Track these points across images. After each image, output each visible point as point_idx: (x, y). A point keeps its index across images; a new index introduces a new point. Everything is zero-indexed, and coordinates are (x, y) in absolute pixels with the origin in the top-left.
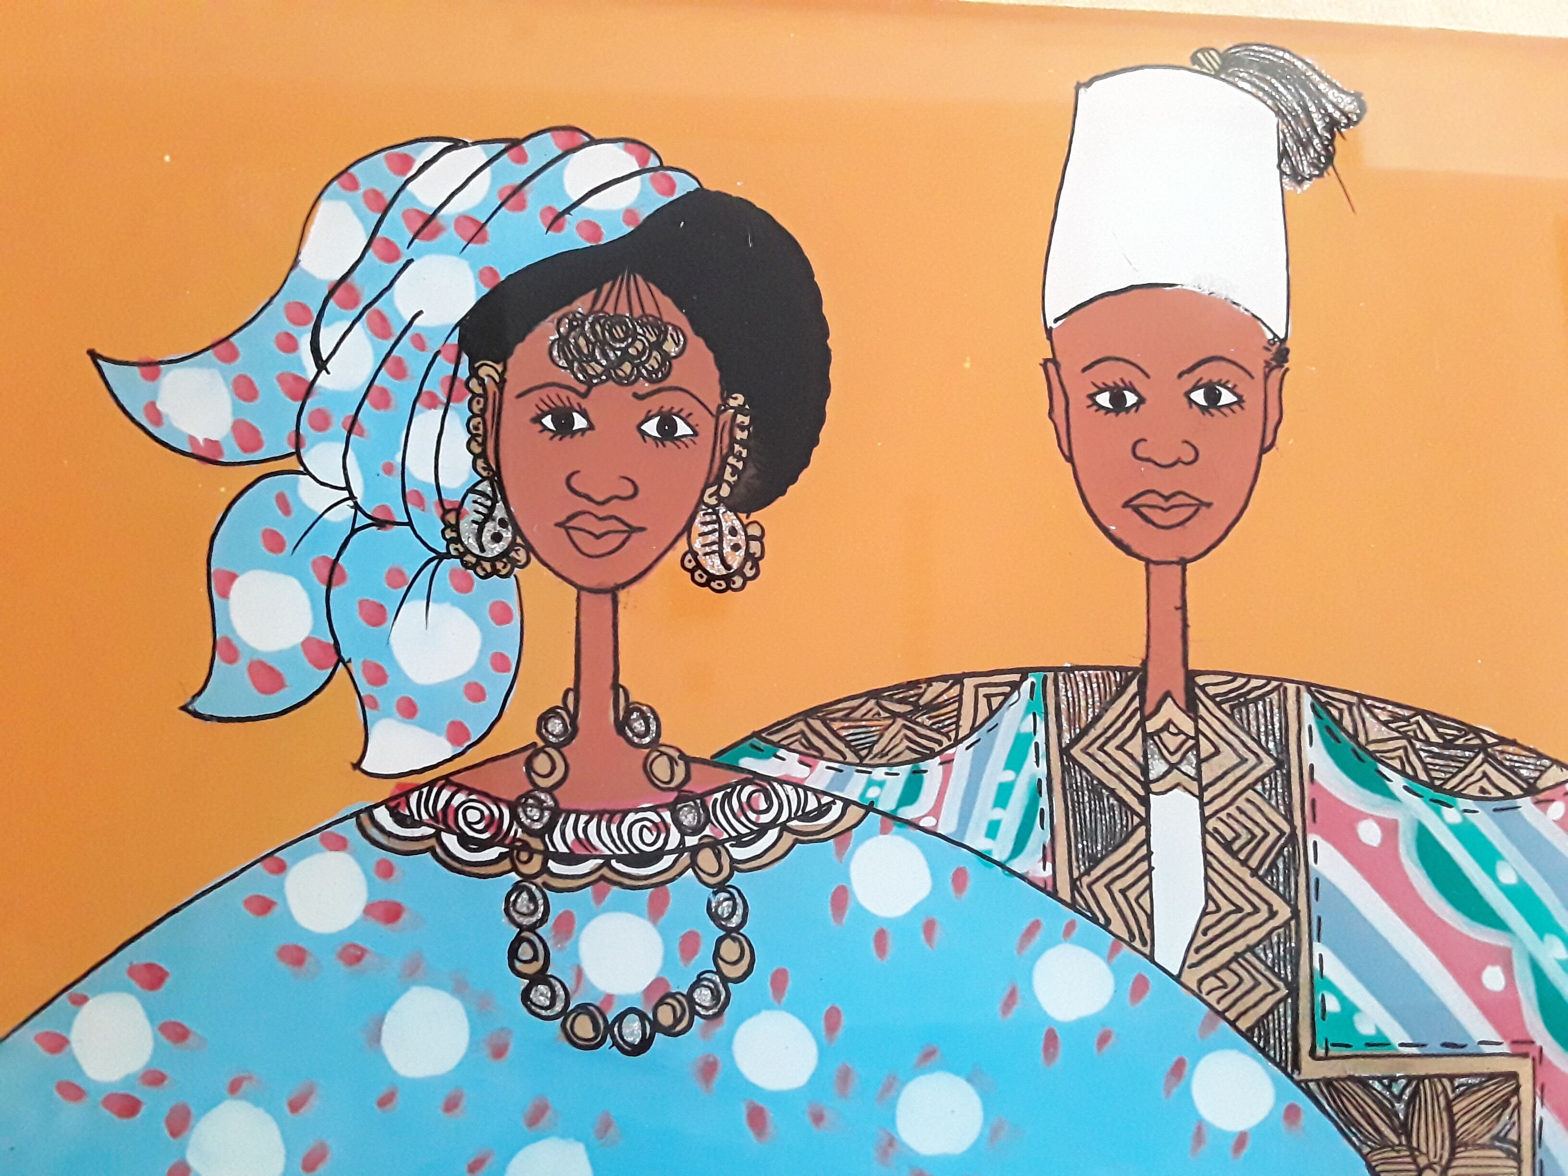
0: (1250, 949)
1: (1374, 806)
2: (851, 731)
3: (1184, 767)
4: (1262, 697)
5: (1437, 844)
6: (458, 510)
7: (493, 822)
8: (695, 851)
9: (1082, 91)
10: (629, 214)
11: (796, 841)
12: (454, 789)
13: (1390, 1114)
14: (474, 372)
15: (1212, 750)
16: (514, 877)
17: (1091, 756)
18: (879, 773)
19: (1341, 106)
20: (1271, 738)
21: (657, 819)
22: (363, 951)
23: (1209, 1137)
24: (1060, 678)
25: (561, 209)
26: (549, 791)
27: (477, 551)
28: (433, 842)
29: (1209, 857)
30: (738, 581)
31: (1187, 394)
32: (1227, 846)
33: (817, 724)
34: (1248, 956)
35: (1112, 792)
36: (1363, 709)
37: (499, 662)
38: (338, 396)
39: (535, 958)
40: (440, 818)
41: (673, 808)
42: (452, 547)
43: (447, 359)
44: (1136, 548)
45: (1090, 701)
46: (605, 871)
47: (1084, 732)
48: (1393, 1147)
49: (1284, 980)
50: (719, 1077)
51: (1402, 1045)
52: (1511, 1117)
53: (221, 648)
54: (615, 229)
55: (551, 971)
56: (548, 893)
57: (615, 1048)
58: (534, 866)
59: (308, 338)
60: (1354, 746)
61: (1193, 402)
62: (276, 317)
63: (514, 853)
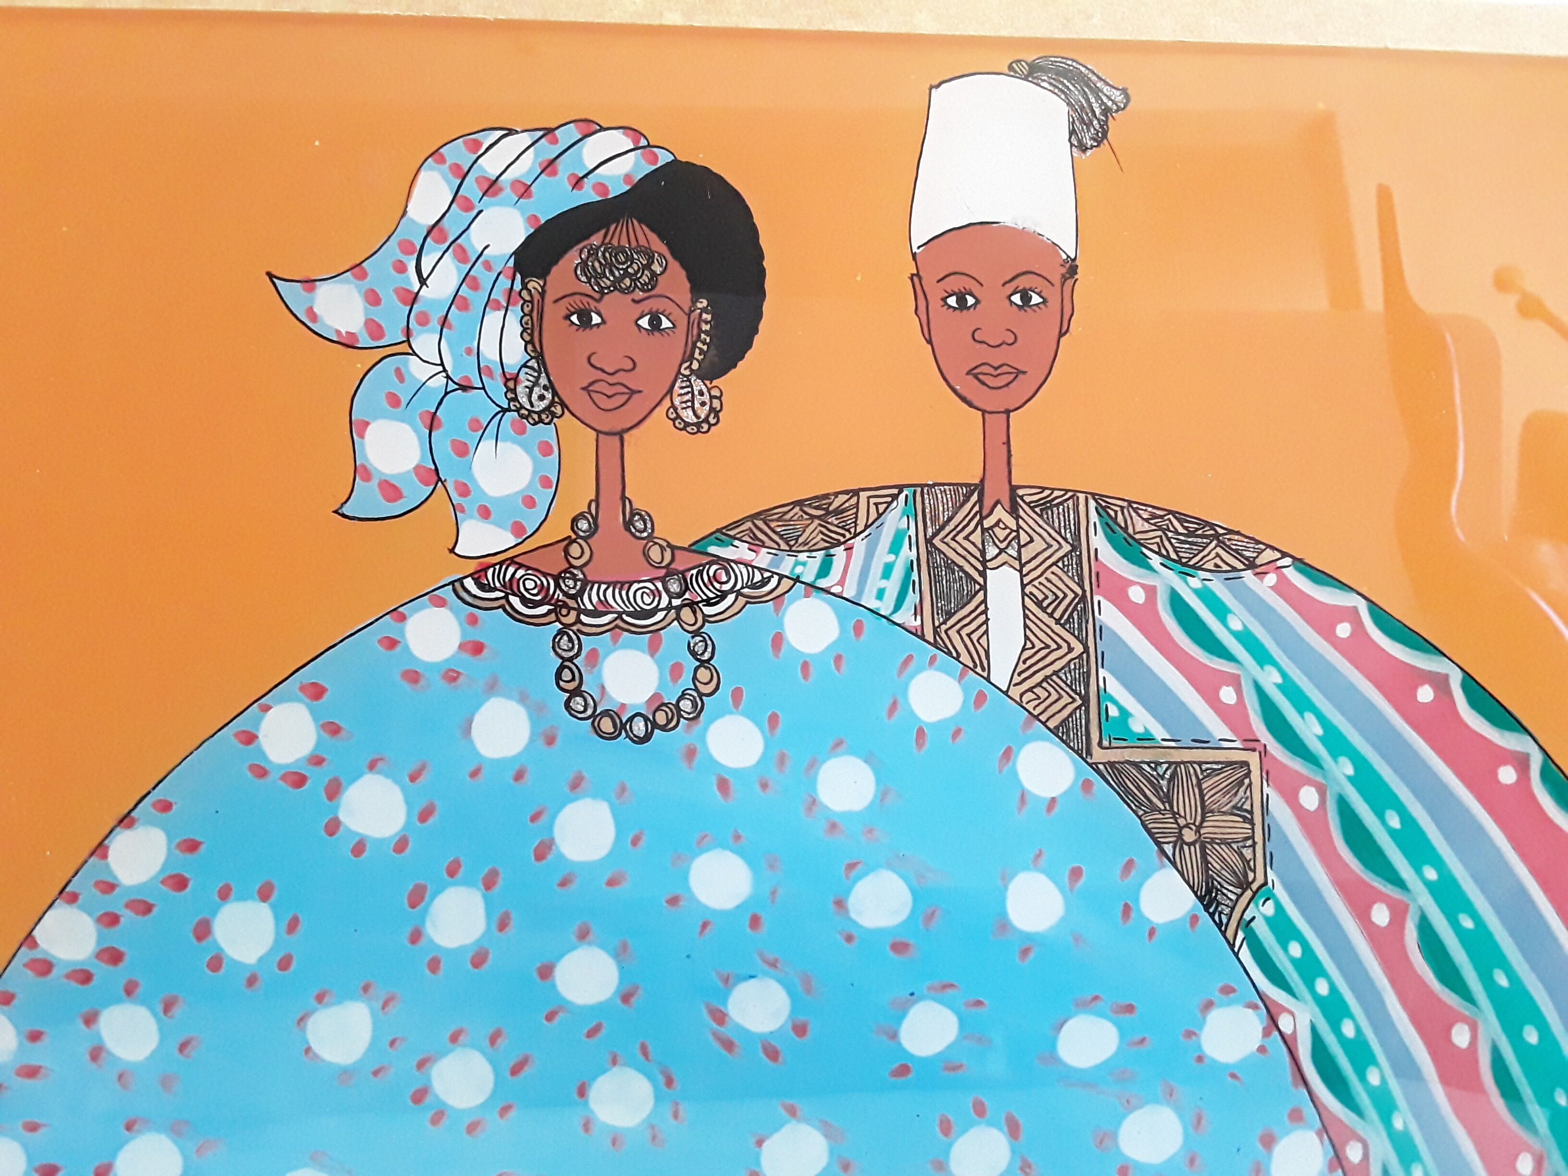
0: (1056, 673)
1: (1139, 576)
2: (784, 528)
4: (1061, 503)
5: (1184, 601)
6: (516, 379)
7: (543, 589)
8: (679, 609)
9: (933, 90)
10: (627, 178)
11: (747, 603)
12: (517, 566)
13: (1157, 788)
14: (524, 286)
15: (1029, 539)
16: (558, 626)
17: (947, 544)
18: (803, 557)
19: (1113, 98)
20: (1068, 531)
21: (653, 588)
22: (458, 673)
23: (1028, 798)
24: (925, 491)
25: (581, 175)
26: (580, 568)
27: (529, 407)
28: (503, 602)
29: (1027, 612)
30: (705, 427)
31: (1009, 297)
32: (1039, 604)
33: (760, 523)
34: (1054, 678)
35: (961, 568)
36: (1131, 510)
37: (545, 482)
38: (435, 302)
39: (573, 679)
40: (508, 585)
41: (663, 580)
42: (512, 404)
43: (507, 277)
44: (976, 403)
45: (946, 506)
46: (618, 622)
47: (942, 528)
48: (1160, 811)
49: (1079, 694)
50: (698, 758)
51: (1163, 740)
52: (1245, 793)
53: (360, 471)
54: (617, 189)
55: (583, 688)
56: (581, 636)
57: (627, 739)
58: (571, 618)
59: (414, 263)
60: (1126, 535)
61: (1012, 302)
62: (392, 249)
63: (558, 610)
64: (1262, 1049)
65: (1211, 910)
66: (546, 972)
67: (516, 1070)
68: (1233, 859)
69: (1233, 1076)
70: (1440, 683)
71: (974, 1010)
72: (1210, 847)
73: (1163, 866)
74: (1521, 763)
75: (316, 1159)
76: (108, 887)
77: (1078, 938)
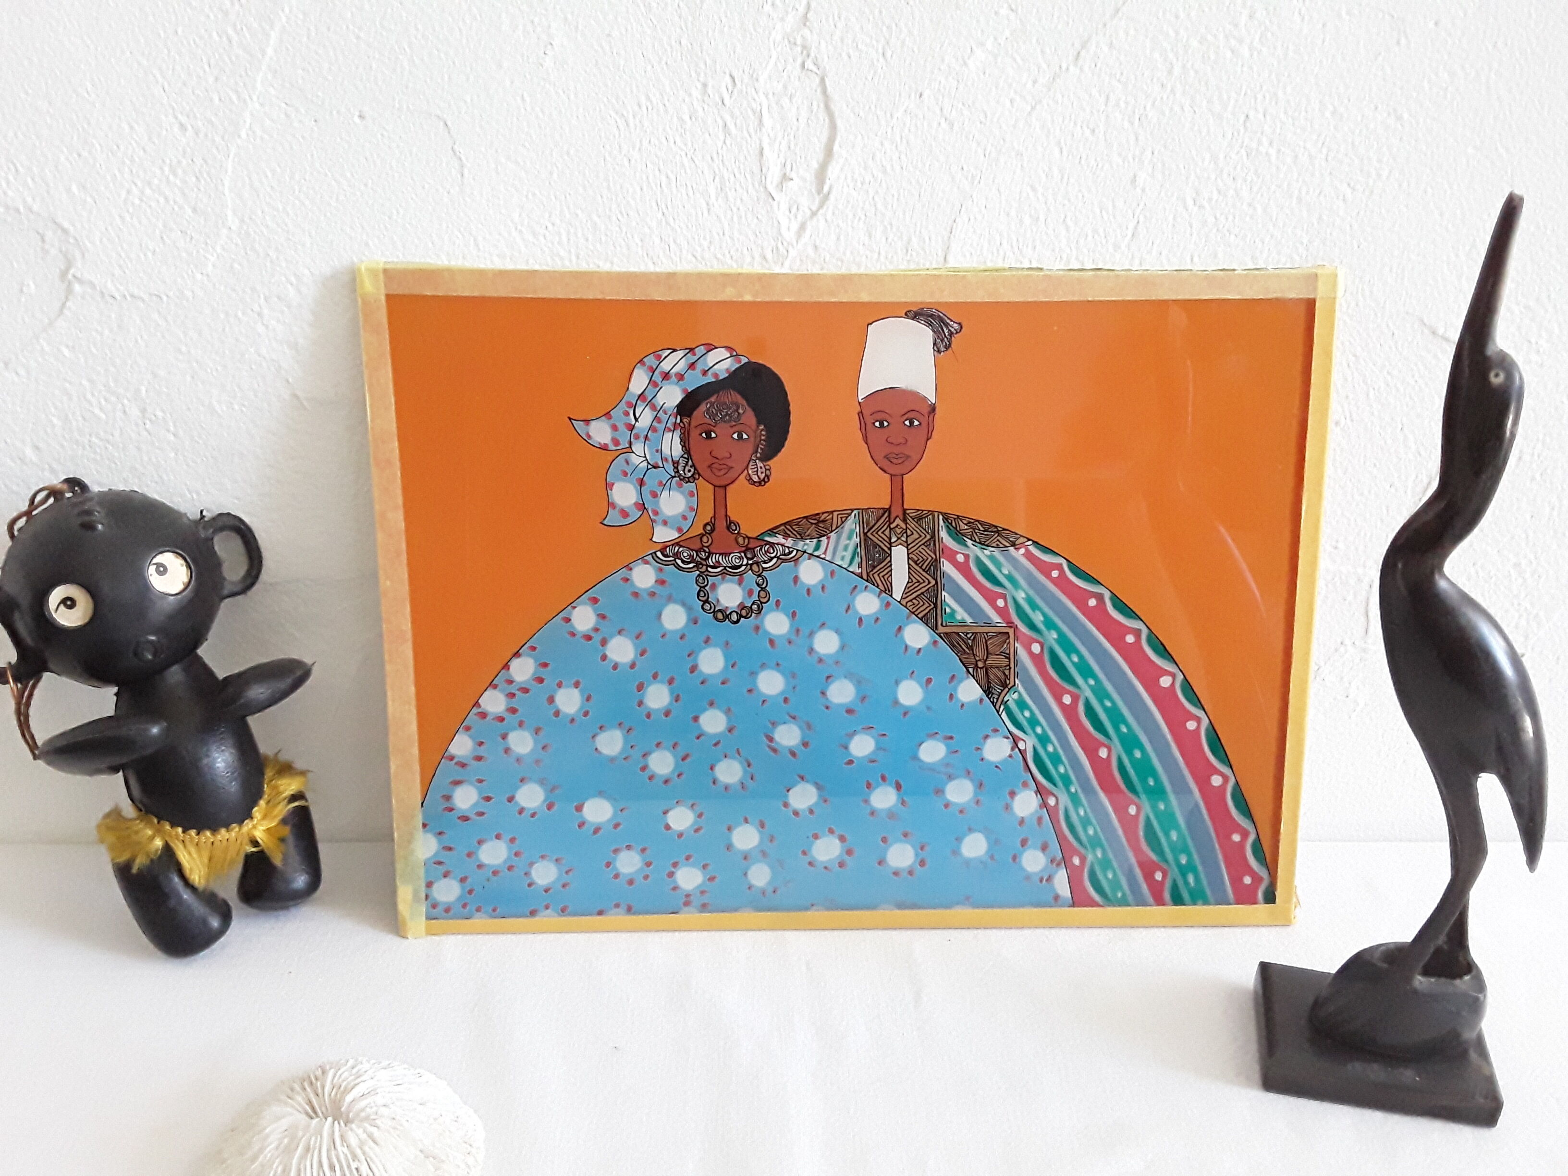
0: (922, 593)
1: (962, 550)
2: (799, 529)
3: (902, 538)
4: (927, 517)
5: (982, 561)
6: (678, 462)
7: (691, 556)
8: (751, 565)
9: (870, 325)
10: (727, 370)
11: (782, 562)
12: (680, 546)
13: (966, 644)
14: (681, 421)
15: (911, 533)
16: (698, 572)
17: (873, 535)
18: (808, 541)
19: (955, 327)
20: (929, 529)
21: (740, 555)
22: (655, 593)
23: (909, 649)
24: (864, 511)
25: (707, 369)
26: (707, 547)
27: (683, 475)
28: (674, 562)
29: (910, 566)
30: (763, 483)
31: (904, 422)
32: (915, 562)
33: (788, 527)
34: (922, 595)
35: (880, 547)
36: (959, 520)
37: (692, 509)
38: (642, 429)
39: (705, 596)
40: (676, 555)
41: (745, 552)
42: (676, 474)
43: (674, 417)
44: (888, 471)
45: (873, 518)
46: (725, 571)
47: (871, 528)
48: (967, 653)
49: (933, 603)
50: (761, 631)
51: (970, 623)
52: (1007, 646)
53: (611, 505)
54: (723, 375)
55: (710, 600)
56: (709, 578)
57: (729, 622)
58: (704, 569)
59: (633, 411)
60: (956, 531)
61: (905, 425)
62: (623, 406)
63: (698, 565)
64: (1010, 756)
65: (989, 696)
66: (696, 719)
67: (684, 759)
68: (999, 674)
69: (997, 767)
70: (1100, 597)
71: (882, 738)
72: (989, 669)
73: (968, 677)
74: (1137, 633)
75: (601, 794)
76: (510, 682)
77: (929, 708)
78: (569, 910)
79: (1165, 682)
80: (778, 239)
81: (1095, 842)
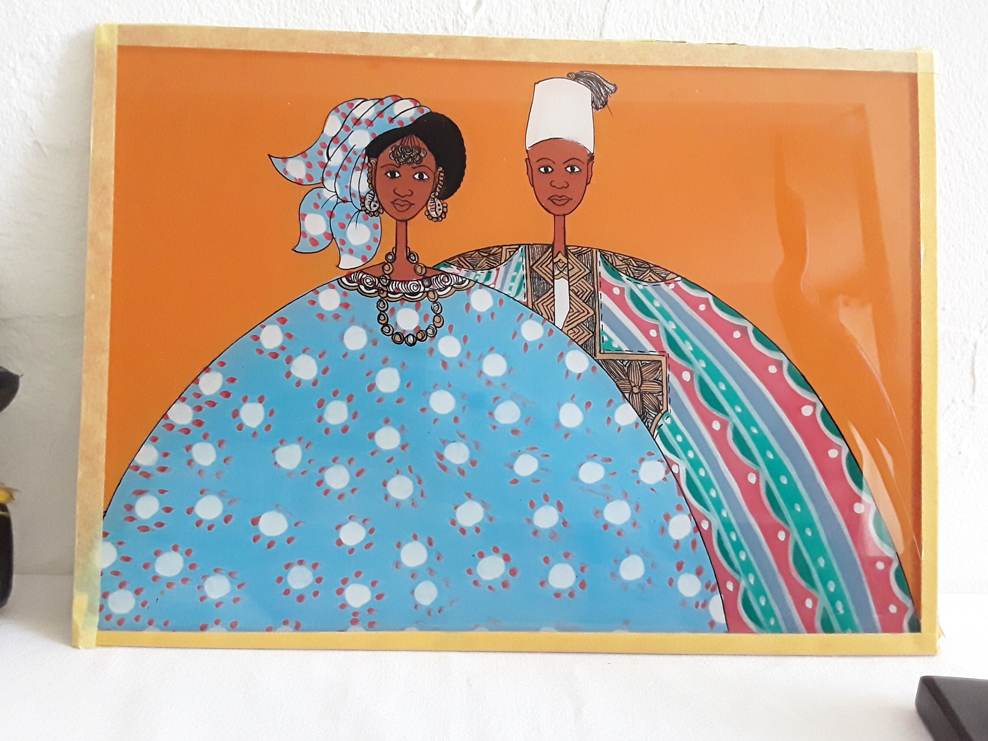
0: (582, 322)
1: (618, 284)
2: (471, 261)
3: (565, 272)
4: (586, 253)
5: (636, 294)
6: (365, 198)
7: (373, 283)
8: (428, 292)
9: (536, 85)
10: (411, 119)
11: (456, 290)
12: (363, 273)
13: (623, 371)
14: (369, 161)
16: (379, 298)
17: (538, 268)
18: (479, 272)
19: (610, 88)
20: (588, 264)
21: (417, 283)
22: (339, 316)
23: (570, 374)
24: (530, 247)
25: (393, 117)
26: (388, 275)
27: (369, 209)
28: (358, 287)
30: (440, 219)
31: (566, 168)
32: (576, 294)
33: (462, 258)
34: (582, 324)
35: (544, 279)
36: (615, 256)
37: (375, 240)
38: (334, 167)
39: (385, 319)
40: (359, 280)
41: (422, 280)
42: (363, 208)
43: (363, 157)
44: (552, 211)
45: (538, 253)
46: (403, 297)
47: (536, 262)
48: (624, 380)
49: (592, 331)
50: (434, 353)
51: (626, 351)
52: (659, 373)
53: (303, 234)
54: (408, 123)
55: (389, 323)
56: (388, 302)
57: (406, 345)
58: (384, 295)
59: (326, 151)
60: (612, 267)
61: (567, 171)
62: (317, 146)
63: (379, 291)
64: (665, 479)
65: (644, 421)
66: (371, 436)
67: (358, 474)
68: (654, 400)
69: (652, 489)
70: (743, 330)
71: (545, 458)
72: (644, 395)
73: (625, 402)
75: (277, 507)
76: (198, 395)
77: (588, 431)
78: (238, 627)
79: (807, 411)
80: (458, 13)
81: (747, 567)
